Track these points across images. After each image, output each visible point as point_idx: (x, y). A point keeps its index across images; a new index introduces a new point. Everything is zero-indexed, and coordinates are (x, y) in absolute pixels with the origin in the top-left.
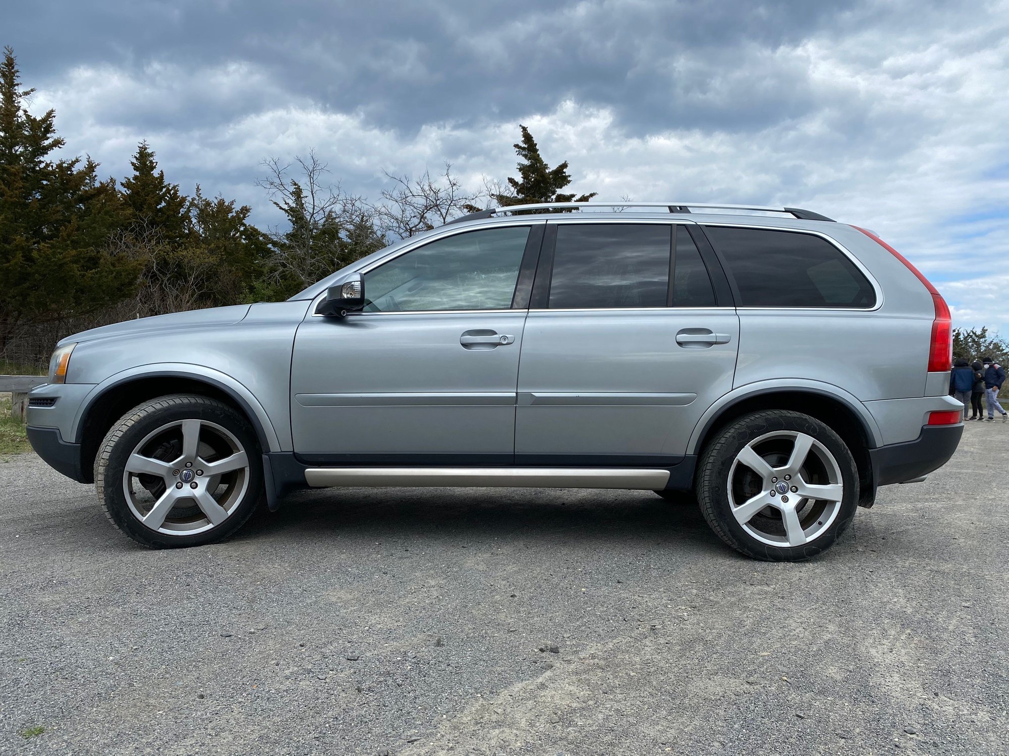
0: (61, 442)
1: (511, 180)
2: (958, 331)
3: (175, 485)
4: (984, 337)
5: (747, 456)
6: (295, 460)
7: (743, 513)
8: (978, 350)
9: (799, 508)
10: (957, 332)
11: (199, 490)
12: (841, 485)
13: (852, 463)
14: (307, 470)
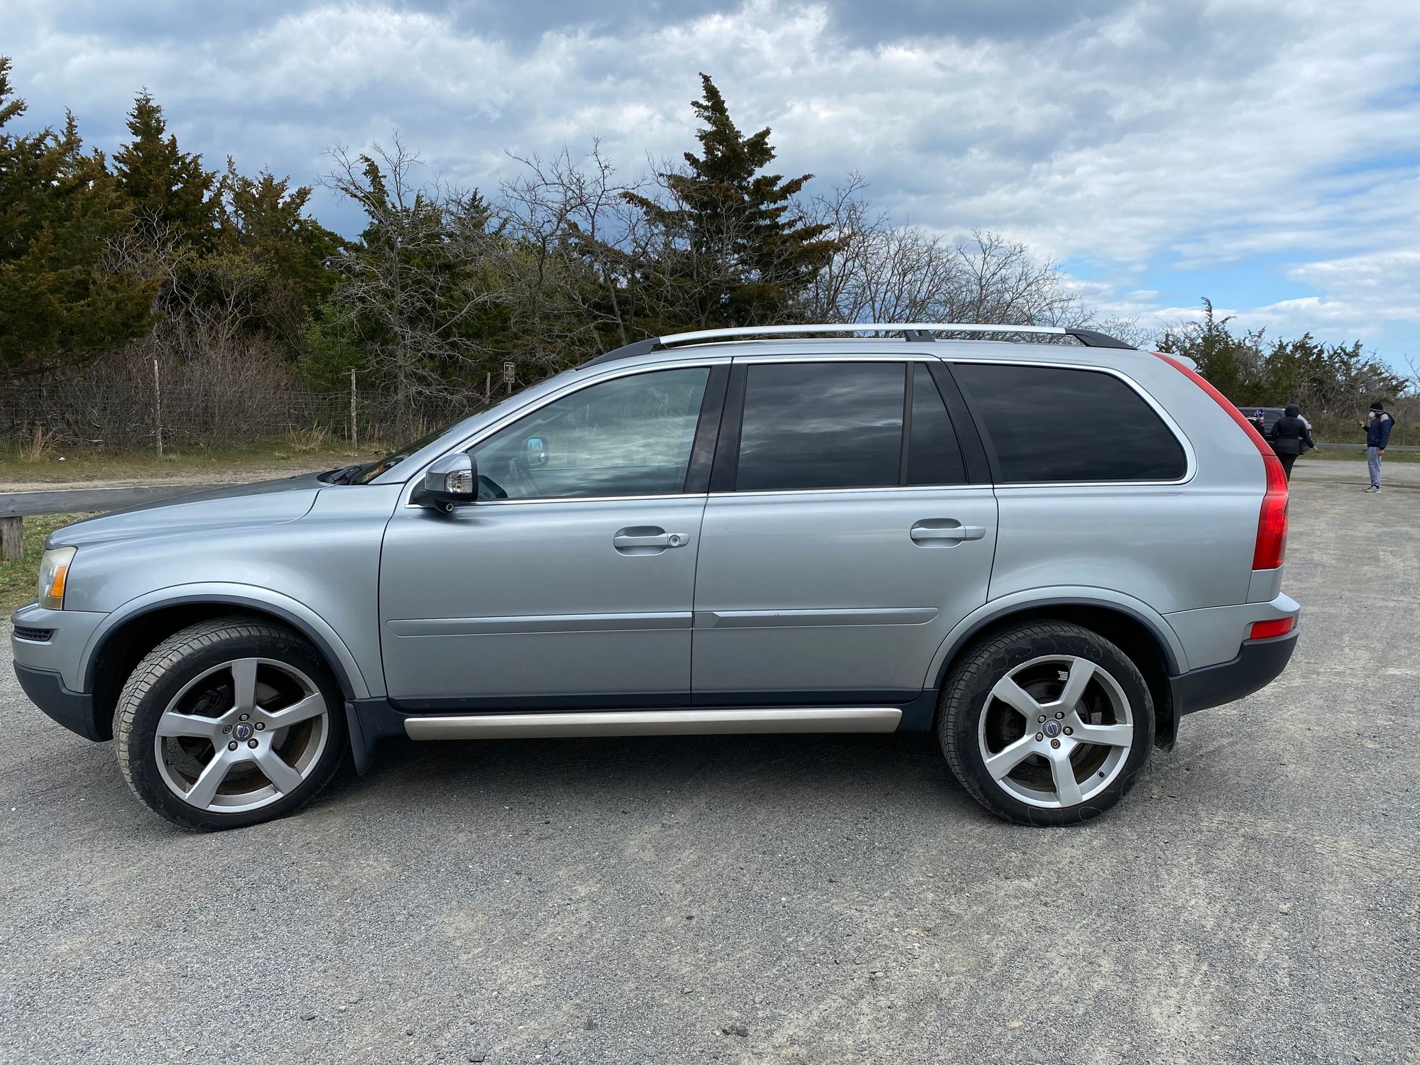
0: (64, 691)
1: (688, 156)
2: (1322, 346)
3: (227, 746)
4: (1357, 355)
5: (1007, 689)
6: (390, 708)
7: (998, 764)
8: (1347, 374)
9: (1074, 756)
10: (1319, 348)
11: (261, 751)
12: (1130, 725)
13: (1146, 696)
14: (408, 720)
